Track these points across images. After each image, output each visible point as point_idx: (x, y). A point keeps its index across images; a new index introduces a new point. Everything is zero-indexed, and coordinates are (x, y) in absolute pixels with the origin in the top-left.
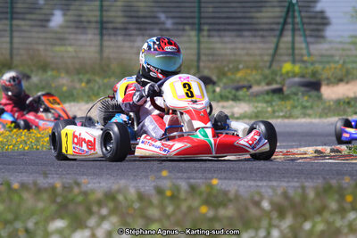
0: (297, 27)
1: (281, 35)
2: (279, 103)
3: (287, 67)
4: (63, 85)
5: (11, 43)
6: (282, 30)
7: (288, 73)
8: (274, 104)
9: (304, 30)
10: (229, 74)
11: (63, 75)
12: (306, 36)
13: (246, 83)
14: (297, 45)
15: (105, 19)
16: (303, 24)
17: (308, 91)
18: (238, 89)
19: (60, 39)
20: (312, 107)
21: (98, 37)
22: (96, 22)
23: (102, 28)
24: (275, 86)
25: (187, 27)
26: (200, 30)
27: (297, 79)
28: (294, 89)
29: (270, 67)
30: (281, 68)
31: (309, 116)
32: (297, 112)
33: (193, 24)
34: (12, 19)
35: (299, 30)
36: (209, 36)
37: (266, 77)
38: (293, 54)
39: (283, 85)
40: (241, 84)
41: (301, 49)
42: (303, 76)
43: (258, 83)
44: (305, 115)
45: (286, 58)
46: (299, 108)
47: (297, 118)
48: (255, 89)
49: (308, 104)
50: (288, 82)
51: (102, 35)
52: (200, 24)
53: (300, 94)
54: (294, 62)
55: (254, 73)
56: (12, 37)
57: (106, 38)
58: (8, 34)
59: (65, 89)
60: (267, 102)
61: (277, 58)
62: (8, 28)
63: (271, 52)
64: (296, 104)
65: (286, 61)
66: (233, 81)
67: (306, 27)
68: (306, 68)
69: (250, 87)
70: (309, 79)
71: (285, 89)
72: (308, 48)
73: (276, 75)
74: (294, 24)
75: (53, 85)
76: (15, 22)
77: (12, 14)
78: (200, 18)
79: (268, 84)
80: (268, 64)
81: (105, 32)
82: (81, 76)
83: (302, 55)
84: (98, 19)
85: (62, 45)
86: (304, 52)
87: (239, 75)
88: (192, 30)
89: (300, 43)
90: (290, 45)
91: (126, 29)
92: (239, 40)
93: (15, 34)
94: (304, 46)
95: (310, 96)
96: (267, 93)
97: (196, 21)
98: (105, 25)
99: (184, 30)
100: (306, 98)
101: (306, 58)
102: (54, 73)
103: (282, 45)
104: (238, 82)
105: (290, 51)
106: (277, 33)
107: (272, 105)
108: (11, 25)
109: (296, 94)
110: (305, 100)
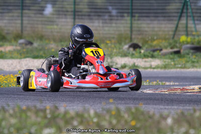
0: (189, 14)
1: (179, 20)
2: (178, 59)
3: (183, 38)
4: (52, 48)
5: (22, 23)
6: (181, 16)
7: (183, 42)
8: (175, 60)
9: (194, 17)
10: (149, 42)
11: (52, 42)
12: (194, 20)
13: (159, 48)
14: (189, 25)
15: (77, 10)
16: (193, 13)
17: (195, 53)
18: (154, 51)
19: (51, 21)
20: (198, 62)
21: (73, 20)
22: (72, 11)
23: (75, 15)
24: (176, 49)
25: (126, 15)
26: (132, 16)
27: (189, 46)
28: (187, 51)
29: (173, 38)
30: (179, 39)
31: (196, 67)
32: (188, 65)
33: (128, 13)
34: (23, 9)
35: (190, 16)
36: (138, 20)
37: (170, 44)
38: (187, 31)
39: (181, 49)
40: (156, 48)
41: (191, 28)
42: (193, 44)
43: (166, 48)
44: (193, 67)
45: (183, 33)
46: (190, 62)
47: (189, 68)
48: (164, 51)
49: (195, 60)
50: (184, 47)
51: (74, 19)
52: (132, 13)
53: (191, 54)
54: (187, 35)
55: (164, 42)
56: (22, 20)
57: (77, 20)
58: (20, 18)
59: (53, 50)
60: (171, 59)
61: (177, 33)
62: (20, 15)
63: (174, 29)
64: (188, 60)
65: (182, 35)
66: (151, 46)
67: (194, 15)
68: (194, 39)
69: (161, 50)
70: (196, 45)
71: (182, 51)
72: (195, 27)
73: (177, 43)
74: (187, 13)
75: (46, 48)
76: (24, 11)
77: (23, 7)
78: (132, 9)
79: (172, 48)
80: (172, 37)
81: (77, 17)
82: (63, 43)
83: (192, 31)
84: (73, 9)
85: (51, 25)
86: (193, 29)
87: (155, 43)
88: (128, 16)
89: (191, 24)
90: (185, 26)
91: (89, 15)
92: (156, 22)
93: (24, 18)
94: (193, 26)
95: (196, 56)
96: (171, 53)
97: (130, 11)
98: (77, 14)
99: (123, 16)
100: (194, 56)
101: (194, 33)
102: (47, 41)
103: (180, 26)
104: (154, 47)
105: (185, 29)
106: (177, 18)
107: (174, 61)
108: (22, 13)
109: (188, 54)
110: (193, 58)
